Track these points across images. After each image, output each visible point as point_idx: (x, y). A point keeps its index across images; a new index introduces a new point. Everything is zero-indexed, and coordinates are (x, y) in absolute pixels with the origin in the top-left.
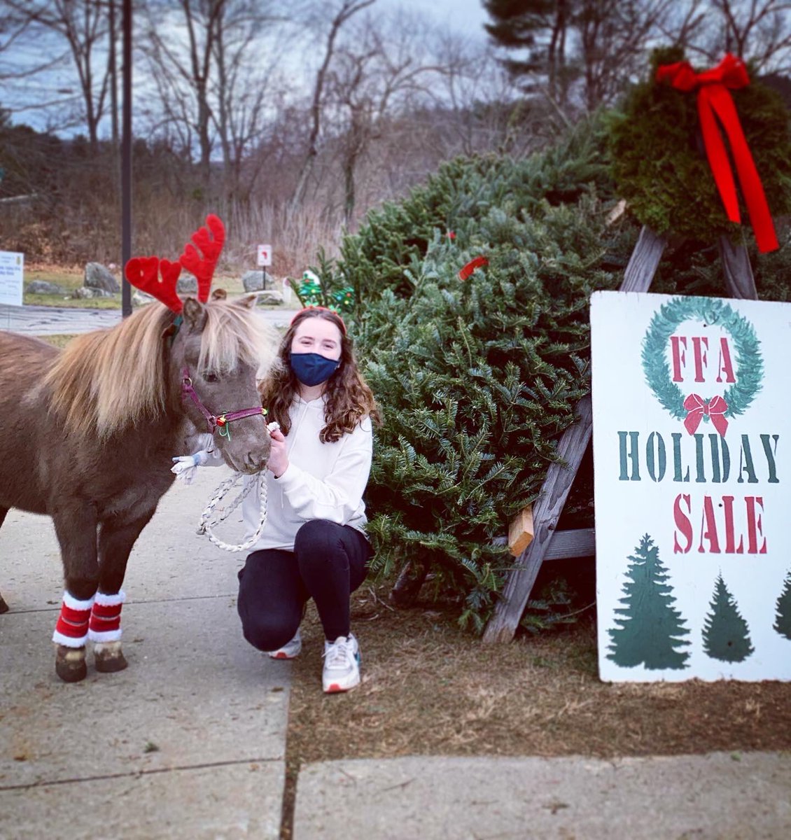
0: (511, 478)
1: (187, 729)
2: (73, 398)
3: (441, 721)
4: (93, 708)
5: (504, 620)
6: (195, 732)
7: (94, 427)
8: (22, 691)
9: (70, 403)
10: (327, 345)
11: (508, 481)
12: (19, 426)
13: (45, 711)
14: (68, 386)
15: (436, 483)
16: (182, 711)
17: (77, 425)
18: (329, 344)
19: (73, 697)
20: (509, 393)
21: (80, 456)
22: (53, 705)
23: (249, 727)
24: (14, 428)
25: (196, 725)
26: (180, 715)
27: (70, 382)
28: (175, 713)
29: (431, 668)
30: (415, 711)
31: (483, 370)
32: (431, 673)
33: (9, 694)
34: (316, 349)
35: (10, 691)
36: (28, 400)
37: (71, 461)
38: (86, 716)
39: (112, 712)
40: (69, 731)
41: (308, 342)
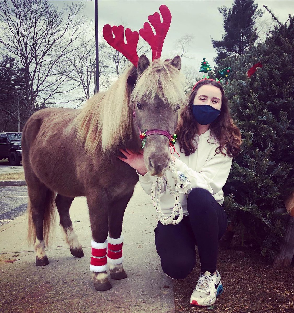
0: (286, 174)
1: (118, 308)
2: (88, 130)
3: (268, 309)
4: (70, 294)
5: (285, 254)
6: (123, 309)
7: (99, 146)
8: (38, 284)
9: (87, 133)
10: (214, 100)
11: (284, 176)
12: (62, 147)
13: (46, 295)
14: (85, 124)
15: (245, 176)
16: (116, 297)
17: (90, 145)
18: (215, 100)
19: (61, 288)
20: (282, 127)
21: (94, 161)
22: (50, 292)
23: (153, 308)
24: (60, 147)
25: (123, 305)
26: (115, 299)
27: (86, 122)
28: (112, 298)
29: (249, 278)
30: (249, 302)
31: (267, 115)
32: (250, 281)
33: (31, 286)
34: (208, 103)
35: (32, 285)
36: (66, 132)
37: (90, 165)
38: (66, 298)
39: (79, 296)
40: (56, 306)
41: (204, 98)
